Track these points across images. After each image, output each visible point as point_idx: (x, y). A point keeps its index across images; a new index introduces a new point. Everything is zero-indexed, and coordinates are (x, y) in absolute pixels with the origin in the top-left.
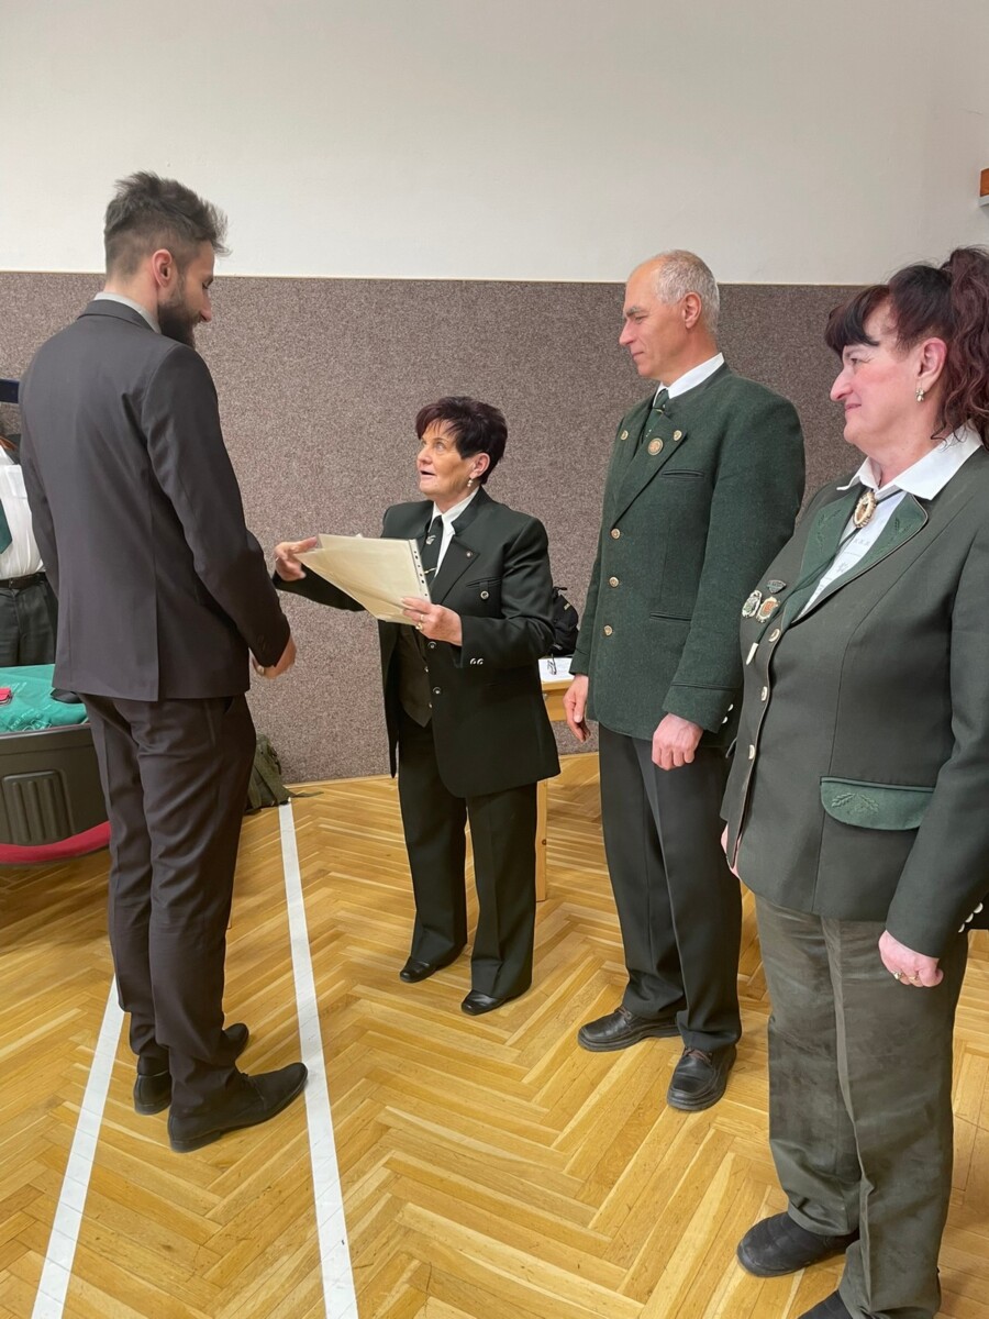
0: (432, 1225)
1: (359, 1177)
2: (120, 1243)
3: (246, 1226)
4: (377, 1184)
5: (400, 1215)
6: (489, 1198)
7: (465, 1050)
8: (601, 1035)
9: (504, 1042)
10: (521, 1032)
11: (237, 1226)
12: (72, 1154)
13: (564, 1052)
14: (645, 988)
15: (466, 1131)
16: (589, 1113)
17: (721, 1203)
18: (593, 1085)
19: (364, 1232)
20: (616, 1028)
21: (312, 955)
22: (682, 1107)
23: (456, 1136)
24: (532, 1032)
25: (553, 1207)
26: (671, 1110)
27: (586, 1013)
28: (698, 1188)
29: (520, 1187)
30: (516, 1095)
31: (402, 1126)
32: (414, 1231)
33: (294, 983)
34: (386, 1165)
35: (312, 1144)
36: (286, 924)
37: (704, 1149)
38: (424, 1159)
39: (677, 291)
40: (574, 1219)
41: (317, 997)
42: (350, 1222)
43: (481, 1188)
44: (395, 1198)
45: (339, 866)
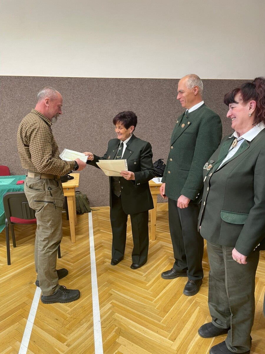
0: (121, 319)
1: (104, 306)
2: (45, 318)
3: (76, 315)
4: (108, 308)
5: (114, 316)
6: (136, 313)
7: (132, 277)
8: (167, 275)
9: (142, 275)
10: (147, 273)
11: (74, 315)
12: (35, 295)
13: (158, 279)
14: (179, 264)
15: (132, 297)
16: (163, 294)
17: (195, 319)
18: (164, 288)
19: (105, 319)
20: (171, 273)
21: (95, 251)
22: (187, 294)
23: (129, 298)
24: (149, 273)
25: (152, 317)
26: (184, 295)
27: (164, 269)
28: (190, 314)
29: (144, 311)
30: (145, 289)
31: (115, 294)
32: (117, 320)
33: (90, 257)
34: (111, 303)
35: (93, 297)
36: (89, 242)
37: (192, 305)
38: (121, 303)
39: (192, 85)
40: (157, 320)
41: (96, 261)
42: (101, 317)
43: (134, 311)
44: (113, 311)
45: (103, 229)
